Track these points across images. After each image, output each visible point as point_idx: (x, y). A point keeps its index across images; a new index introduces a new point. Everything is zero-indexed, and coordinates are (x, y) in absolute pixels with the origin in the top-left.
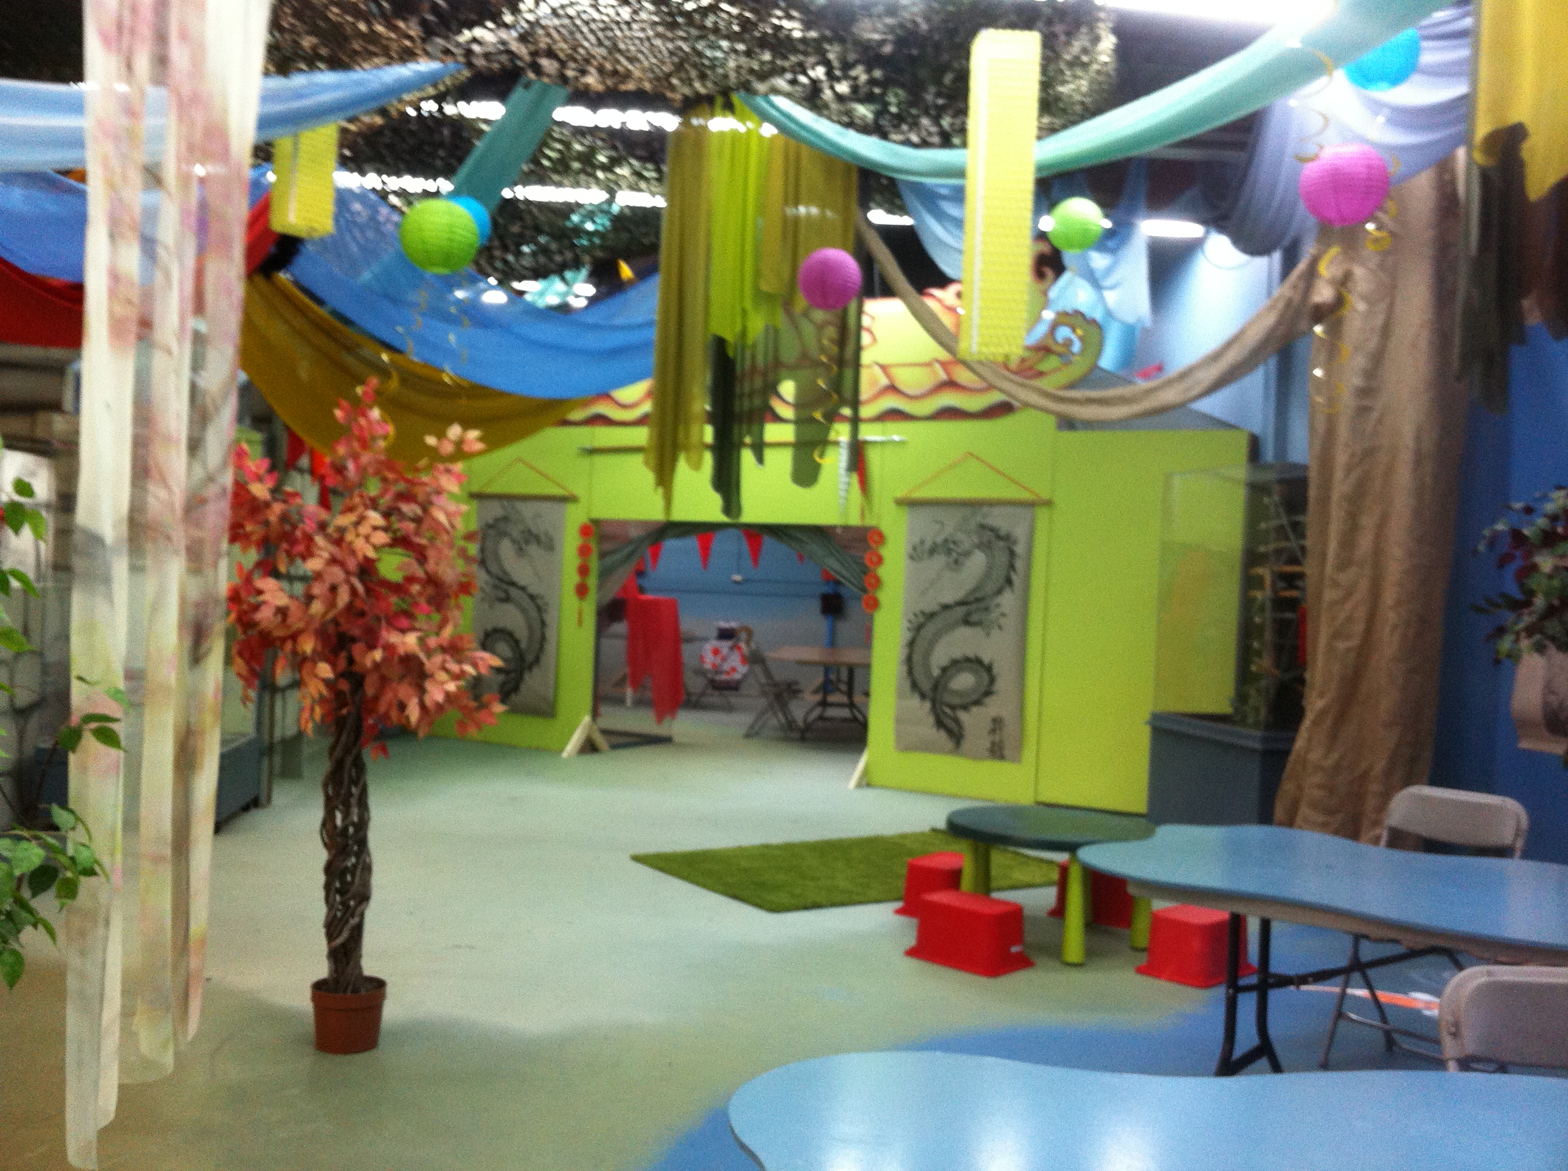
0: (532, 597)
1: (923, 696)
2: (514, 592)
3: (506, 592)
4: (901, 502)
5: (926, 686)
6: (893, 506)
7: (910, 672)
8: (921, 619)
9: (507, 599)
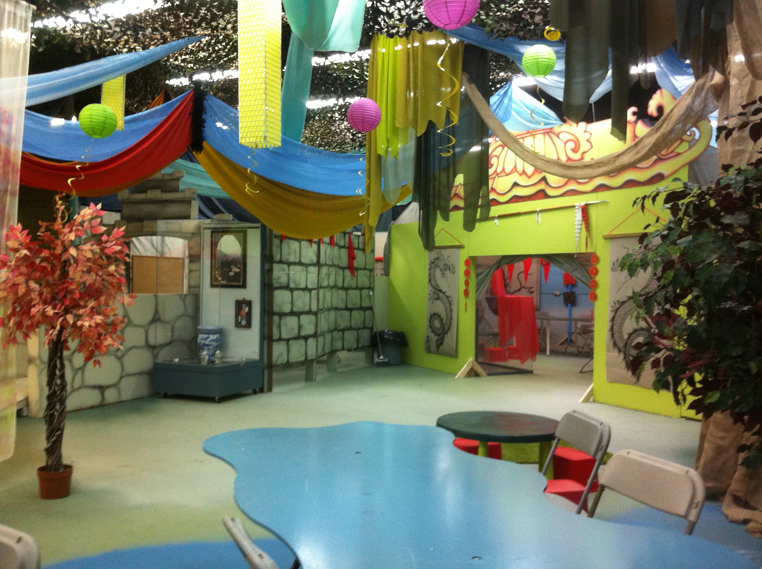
0: (447, 297)
1: (620, 351)
2: (441, 294)
3: (438, 295)
4: (606, 238)
5: (621, 345)
6: (603, 241)
7: (612, 336)
8: (618, 305)
9: (438, 299)
